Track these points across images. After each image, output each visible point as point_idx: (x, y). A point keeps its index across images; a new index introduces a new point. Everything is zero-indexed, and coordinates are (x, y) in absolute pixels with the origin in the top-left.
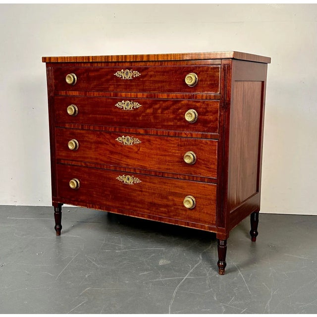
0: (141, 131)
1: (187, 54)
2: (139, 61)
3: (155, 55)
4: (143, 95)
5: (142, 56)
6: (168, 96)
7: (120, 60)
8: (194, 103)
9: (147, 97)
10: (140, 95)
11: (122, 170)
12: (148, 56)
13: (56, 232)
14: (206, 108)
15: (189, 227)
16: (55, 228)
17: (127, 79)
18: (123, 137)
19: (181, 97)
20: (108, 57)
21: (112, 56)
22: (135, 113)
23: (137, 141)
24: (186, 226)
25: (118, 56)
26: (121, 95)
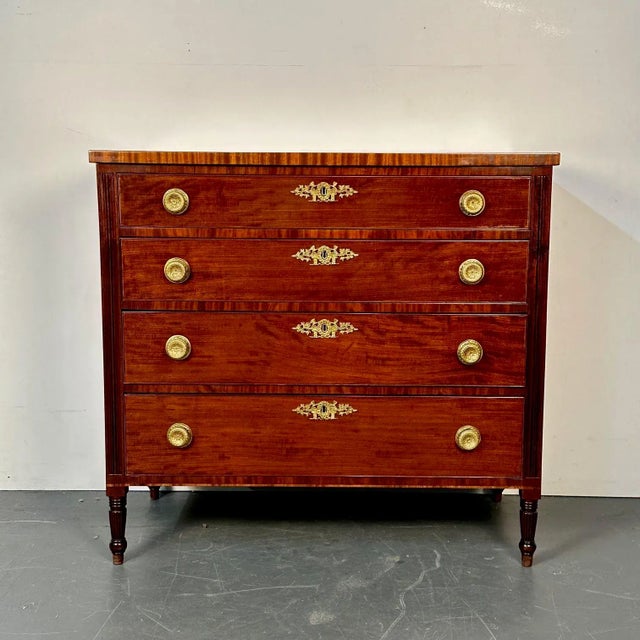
0: (358, 306)
1: (465, 156)
2: (356, 166)
3: (394, 155)
4: (361, 233)
5: (364, 156)
6: (420, 234)
7: (310, 163)
8: (476, 248)
9: (371, 237)
10: (353, 233)
11: (309, 392)
12: (379, 156)
13: (112, 555)
14: (501, 256)
15: (465, 487)
16: (112, 545)
17: (324, 202)
18: (313, 321)
19: (449, 236)
20: (278, 155)
21: (289, 154)
22: (342, 271)
23: (347, 328)
24: (459, 487)
25: (304, 155)
26: (306, 235)
